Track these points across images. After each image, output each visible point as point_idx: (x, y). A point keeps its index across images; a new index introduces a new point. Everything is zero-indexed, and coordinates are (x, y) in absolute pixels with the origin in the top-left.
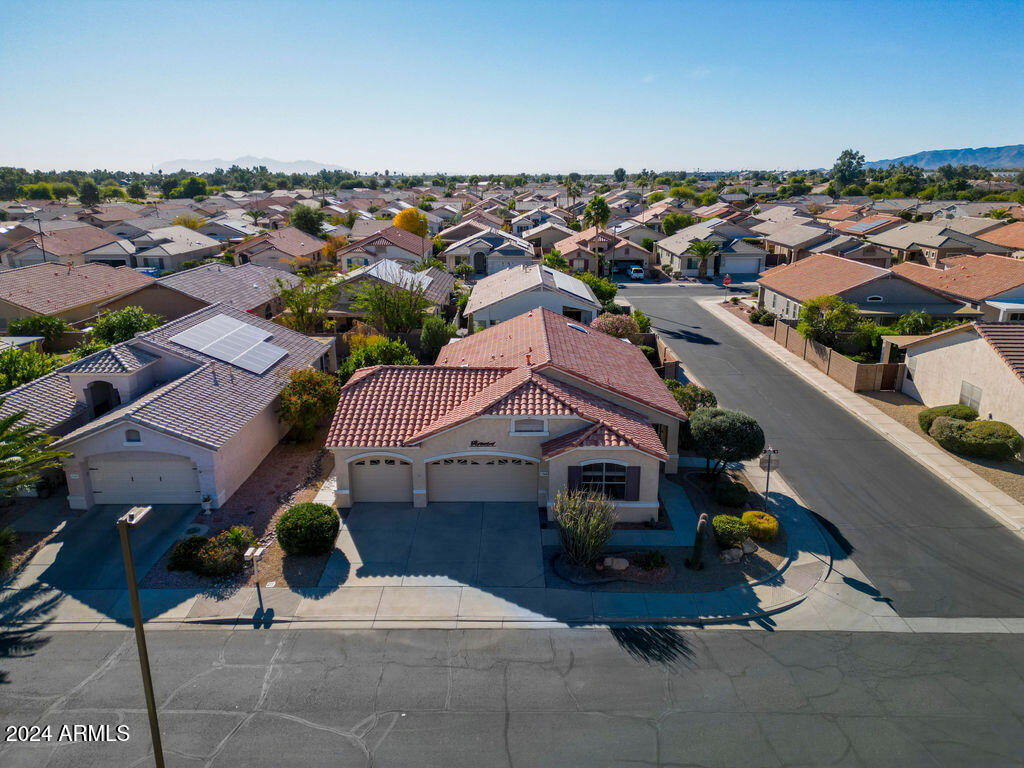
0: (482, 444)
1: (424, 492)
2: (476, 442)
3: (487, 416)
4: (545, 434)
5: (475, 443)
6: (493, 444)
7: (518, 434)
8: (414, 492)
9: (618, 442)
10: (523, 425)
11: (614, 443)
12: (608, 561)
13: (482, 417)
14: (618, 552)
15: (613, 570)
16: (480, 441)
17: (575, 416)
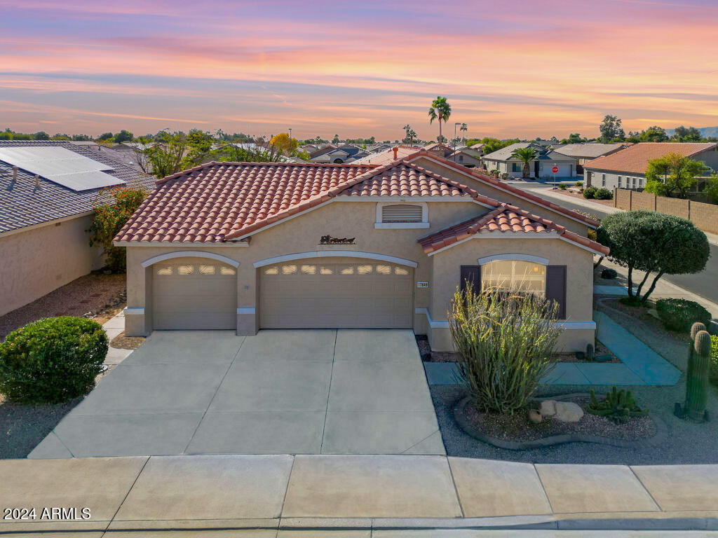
0: (336, 241)
1: (252, 311)
2: (328, 238)
3: (344, 198)
4: (425, 225)
5: (326, 240)
6: (351, 241)
7: (386, 226)
8: (239, 311)
9: (535, 227)
10: (393, 212)
11: (528, 229)
12: (548, 407)
13: (338, 199)
14: (560, 394)
15: (558, 423)
16: (333, 236)
17: (467, 198)
